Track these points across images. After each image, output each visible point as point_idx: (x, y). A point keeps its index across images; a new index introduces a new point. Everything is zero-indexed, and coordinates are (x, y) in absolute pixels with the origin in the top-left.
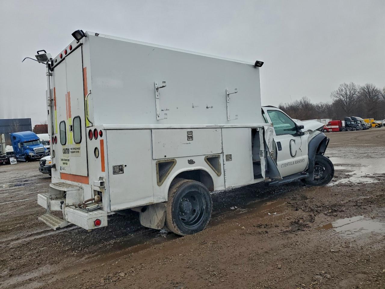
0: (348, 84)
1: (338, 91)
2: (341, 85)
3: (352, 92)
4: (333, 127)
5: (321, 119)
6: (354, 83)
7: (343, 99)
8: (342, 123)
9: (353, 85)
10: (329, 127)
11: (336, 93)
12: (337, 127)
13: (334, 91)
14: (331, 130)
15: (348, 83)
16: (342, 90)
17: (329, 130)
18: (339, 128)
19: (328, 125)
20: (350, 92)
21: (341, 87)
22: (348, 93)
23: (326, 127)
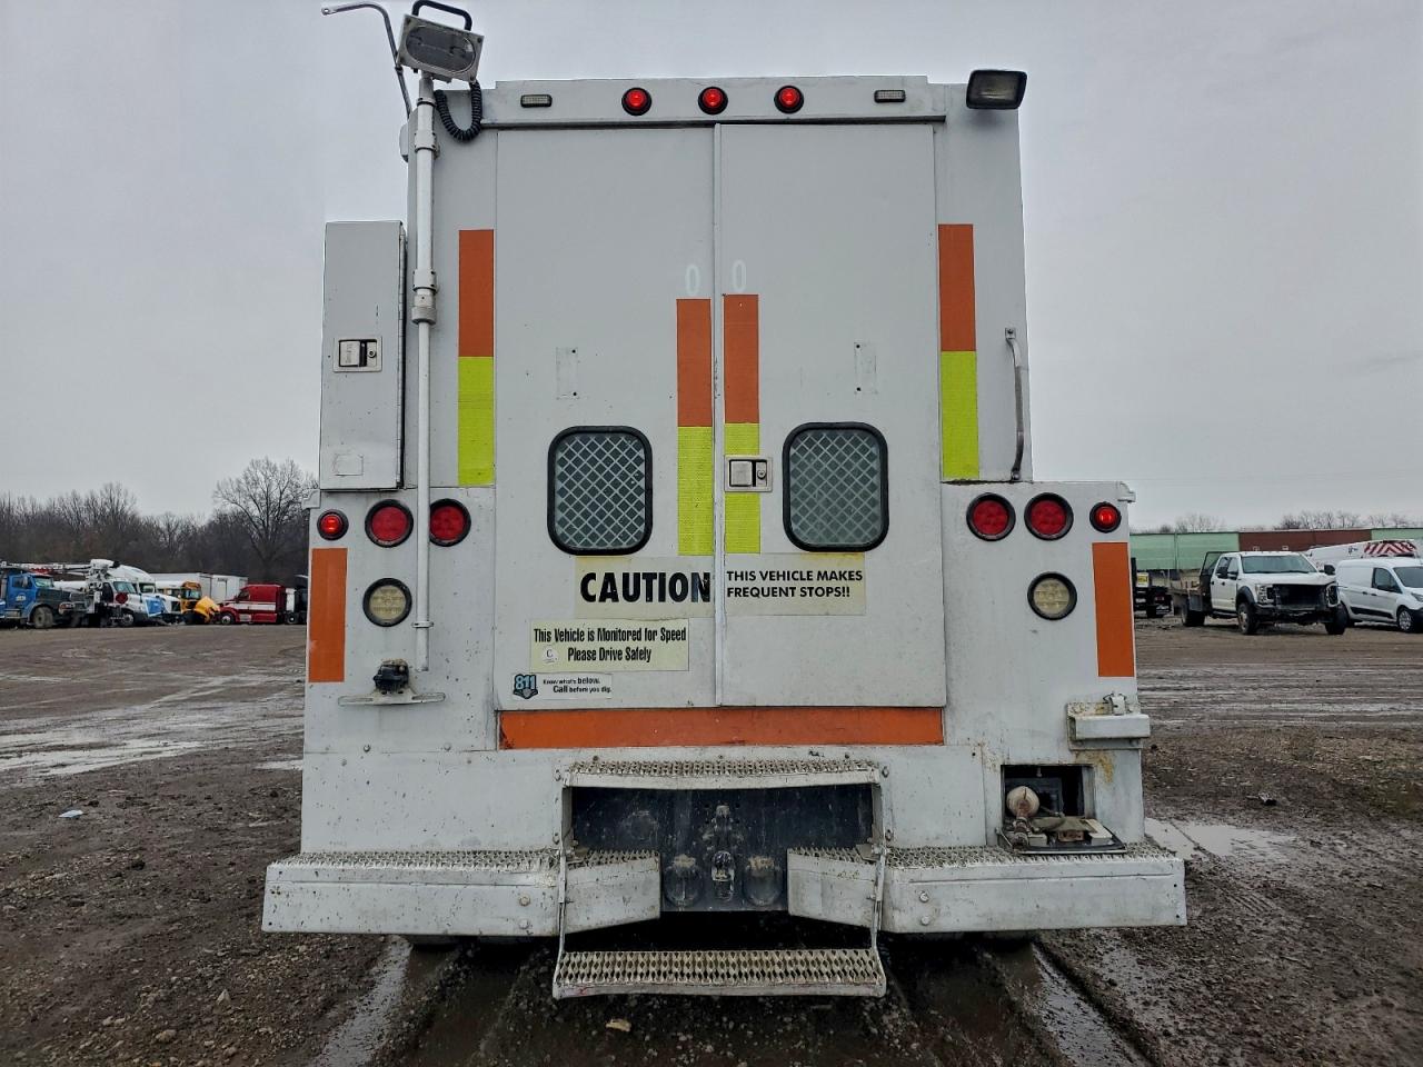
0: (278, 466)
1: (243, 481)
2: (255, 464)
3: (287, 492)
4: (256, 606)
5: (214, 576)
6: (295, 462)
7: (256, 513)
8: (286, 595)
9: (294, 472)
10: (243, 606)
11: (235, 486)
12: (272, 607)
13: (228, 480)
14: (250, 616)
15: (277, 461)
16: (256, 482)
17: (242, 616)
18: (276, 612)
19: (238, 599)
20: (281, 493)
21: (252, 470)
22: (275, 495)
23: (231, 605)
